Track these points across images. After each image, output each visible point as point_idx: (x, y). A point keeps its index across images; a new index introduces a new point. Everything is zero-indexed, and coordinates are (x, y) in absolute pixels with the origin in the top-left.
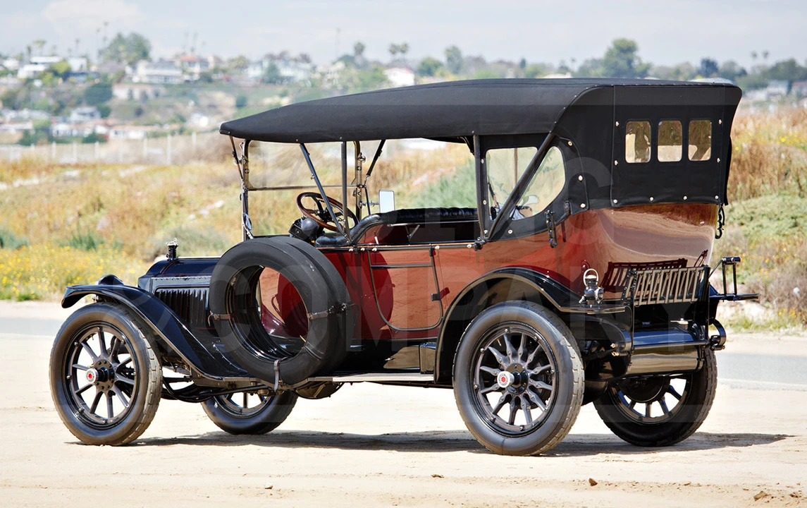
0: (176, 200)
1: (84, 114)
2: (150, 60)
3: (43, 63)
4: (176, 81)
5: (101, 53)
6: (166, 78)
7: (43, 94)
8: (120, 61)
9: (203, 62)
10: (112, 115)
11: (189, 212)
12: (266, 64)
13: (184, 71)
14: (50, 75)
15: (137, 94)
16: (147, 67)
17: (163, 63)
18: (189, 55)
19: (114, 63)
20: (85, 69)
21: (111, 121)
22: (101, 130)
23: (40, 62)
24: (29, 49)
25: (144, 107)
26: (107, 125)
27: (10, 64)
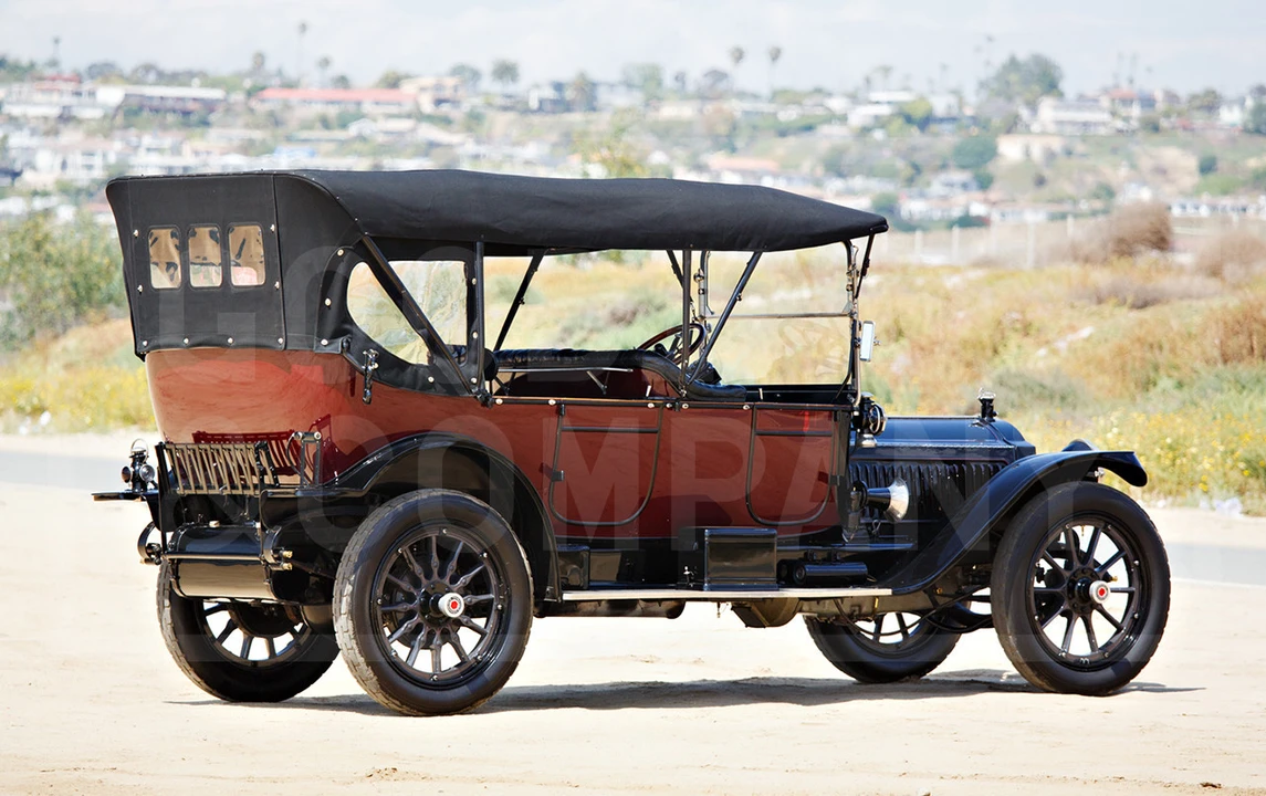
0: (1018, 326)
1: (950, 185)
2: (1061, 95)
3: (889, 103)
4: (1102, 131)
5: (983, 85)
6: (1086, 124)
7: (887, 153)
8: (1010, 99)
9: (1148, 102)
10: (996, 186)
11: (1039, 345)
12: (1250, 103)
13: (1114, 114)
14: (899, 122)
15: (1037, 153)
16: (1056, 108)
17: (1084, 101)
18: (1125, 88)
19: (1001, 102)
20: (955, 112)
21: (994, 195)
22: (978, 209)
23: (884, 100)
24: (868, 81)
25: (1047, 173)
26: (986, 201)
27: (837, 104)
